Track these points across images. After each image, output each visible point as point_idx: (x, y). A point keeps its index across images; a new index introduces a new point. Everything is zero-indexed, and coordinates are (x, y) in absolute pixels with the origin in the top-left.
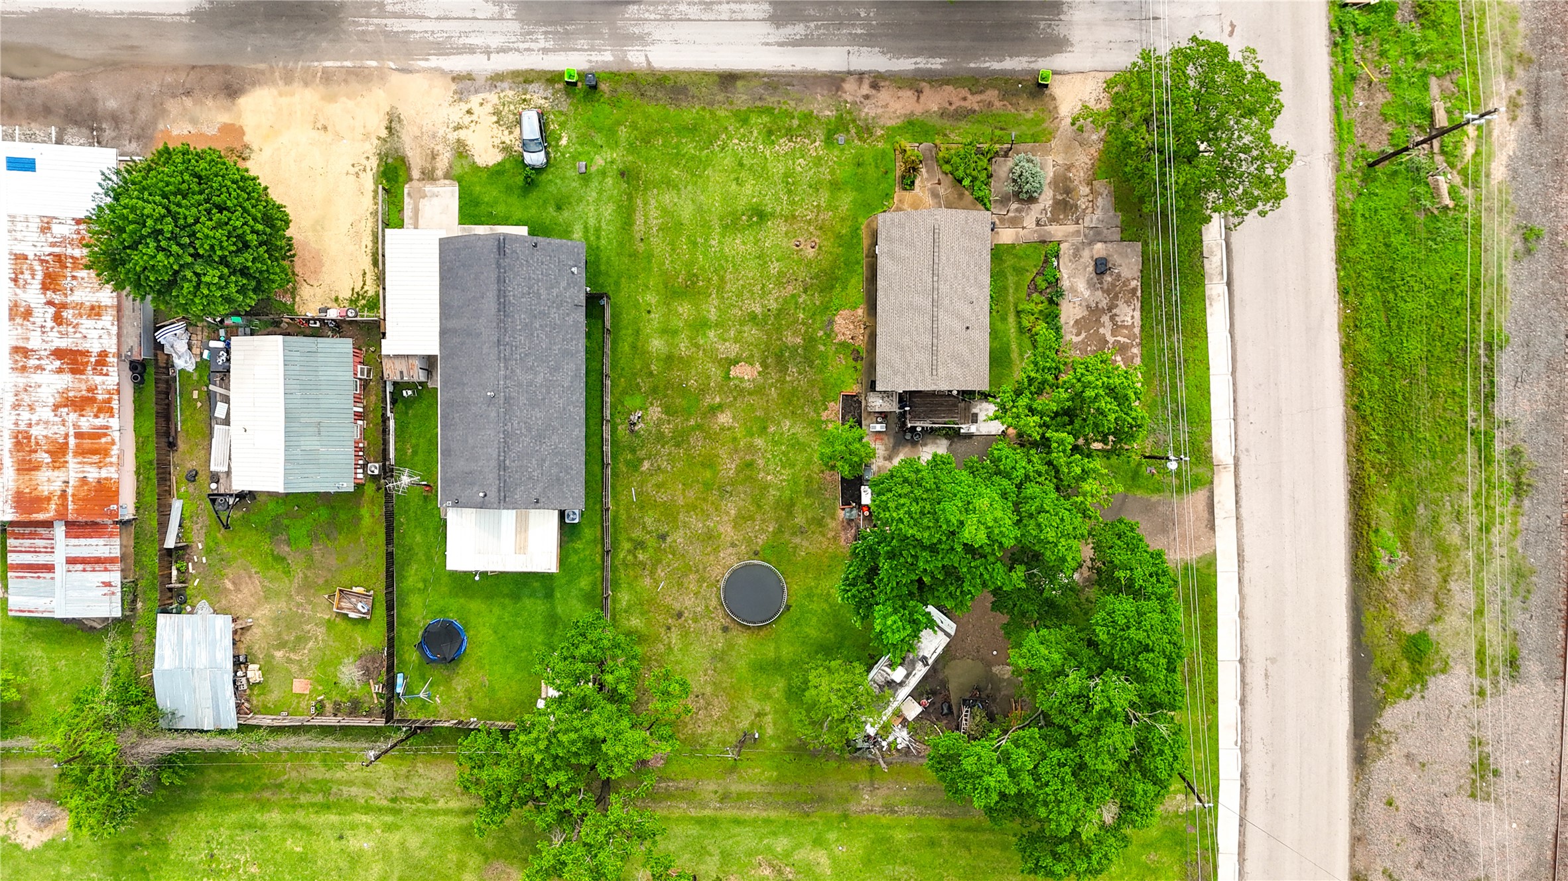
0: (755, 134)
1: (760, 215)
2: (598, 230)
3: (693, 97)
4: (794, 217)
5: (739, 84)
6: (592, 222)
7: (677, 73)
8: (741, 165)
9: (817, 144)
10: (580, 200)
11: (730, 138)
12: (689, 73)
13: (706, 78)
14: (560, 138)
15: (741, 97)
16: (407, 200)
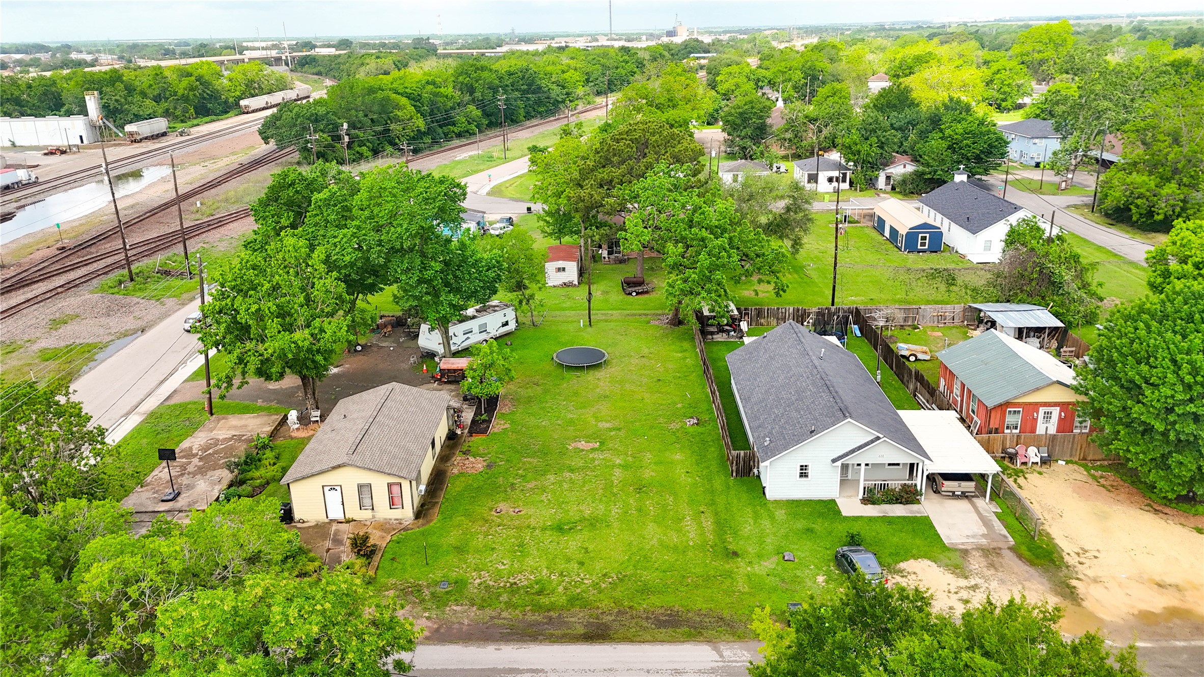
0: (560, 589)
1: (560, 529)
2: (756, 516)
3: (647, 618)
4: (517, 528)
5: (581, 630)
6: (766, 523)
7: (673, 640)
8: (582, 564)
9: (478, 581)
10: (786, 536)
11: (595, 585)
12: (654, 641)
13: (629, 635)
14: (827, 582)
15: (578, 620)
16: (1005, 532)
